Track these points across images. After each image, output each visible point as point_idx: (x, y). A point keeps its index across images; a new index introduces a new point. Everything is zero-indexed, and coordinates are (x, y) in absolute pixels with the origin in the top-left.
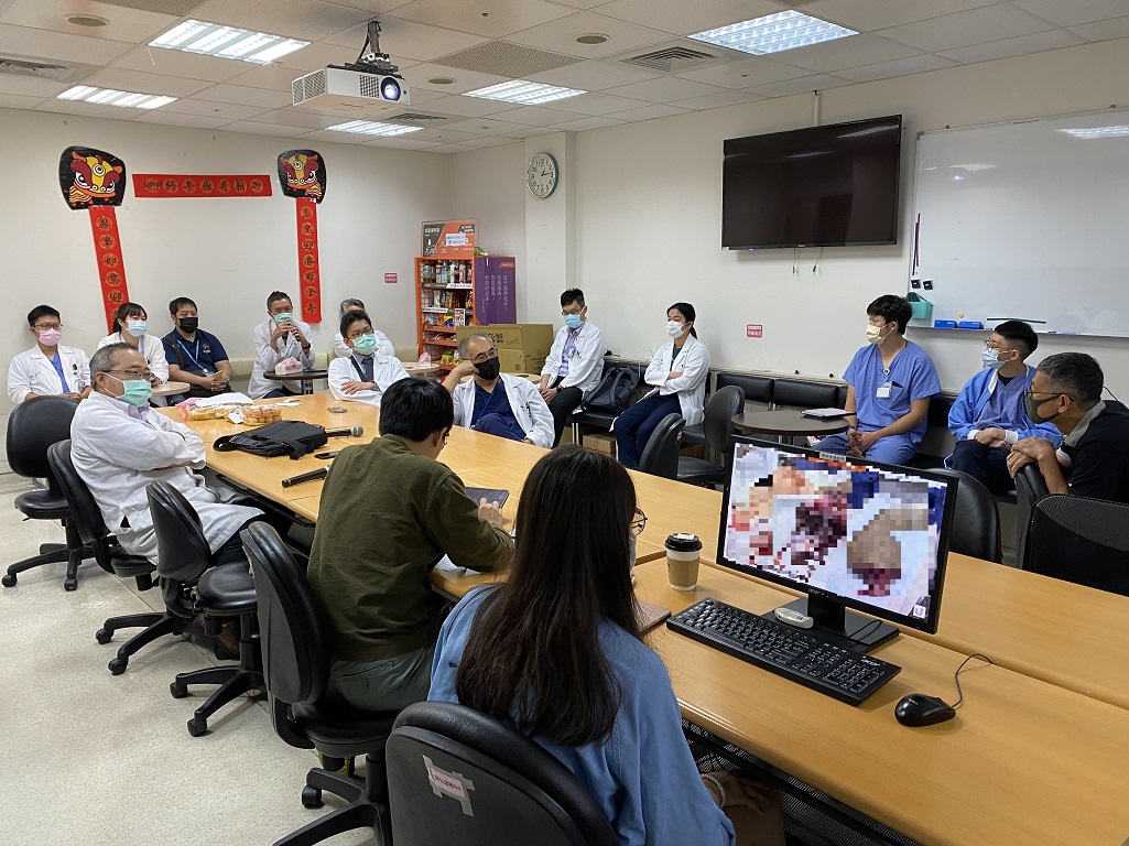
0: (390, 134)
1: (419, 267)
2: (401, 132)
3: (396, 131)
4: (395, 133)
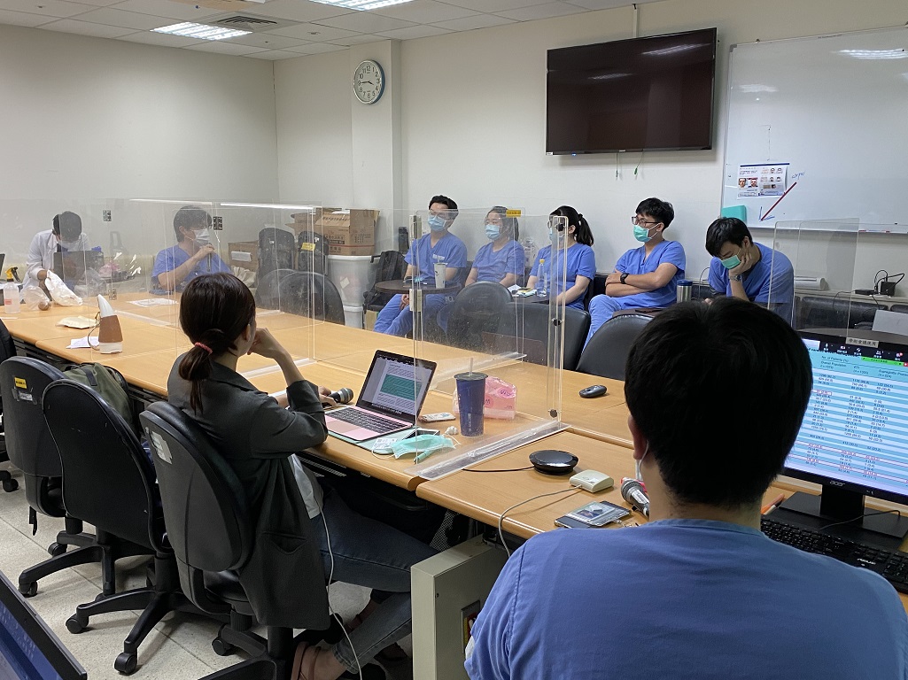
0: (217, 38)
2: (228, 36)
3: (222, 34)
4: (221, 37)
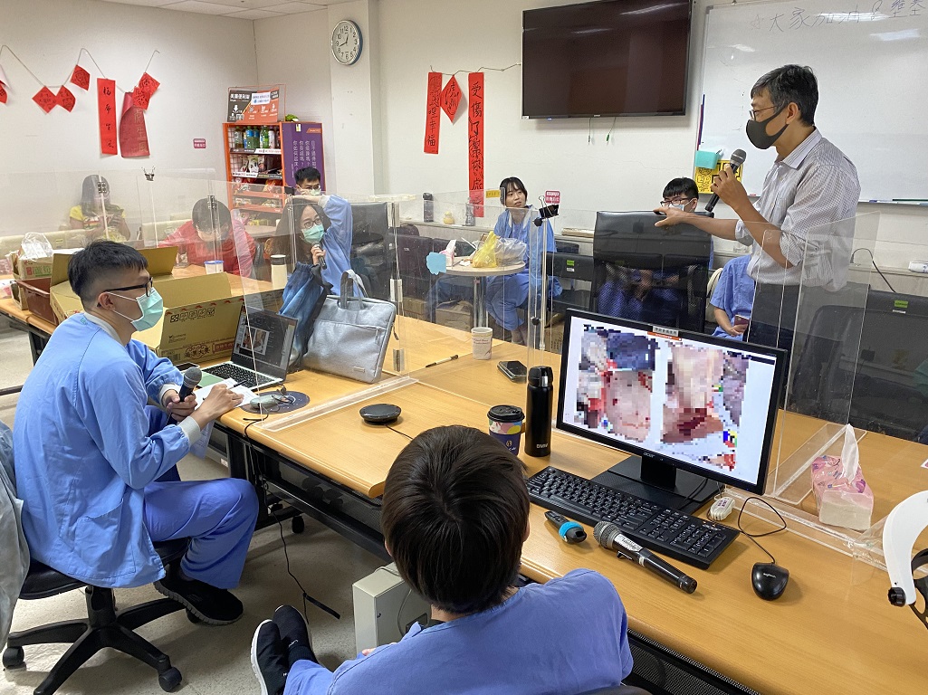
1: (227, 132)
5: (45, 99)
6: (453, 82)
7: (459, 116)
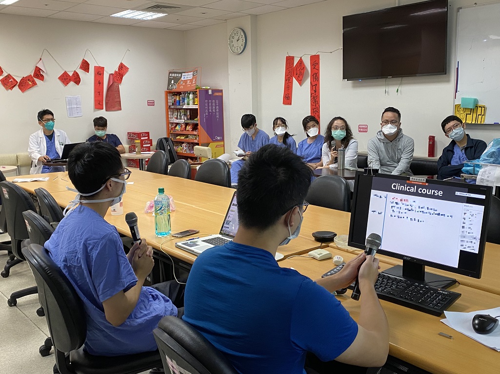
0: (148, 18)
1: (167, 96)
2: (155, 17)
3: (151, 16)
5: (65, 79)
6: (301, 62)
7: (305, 81)
